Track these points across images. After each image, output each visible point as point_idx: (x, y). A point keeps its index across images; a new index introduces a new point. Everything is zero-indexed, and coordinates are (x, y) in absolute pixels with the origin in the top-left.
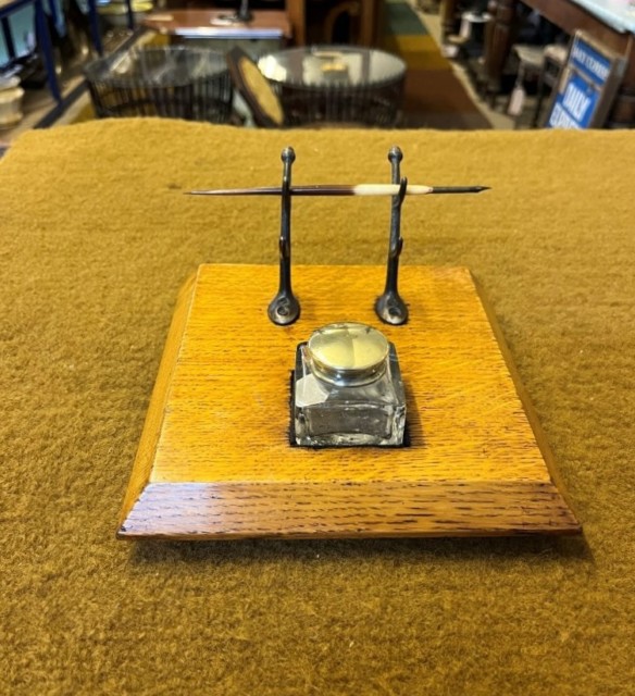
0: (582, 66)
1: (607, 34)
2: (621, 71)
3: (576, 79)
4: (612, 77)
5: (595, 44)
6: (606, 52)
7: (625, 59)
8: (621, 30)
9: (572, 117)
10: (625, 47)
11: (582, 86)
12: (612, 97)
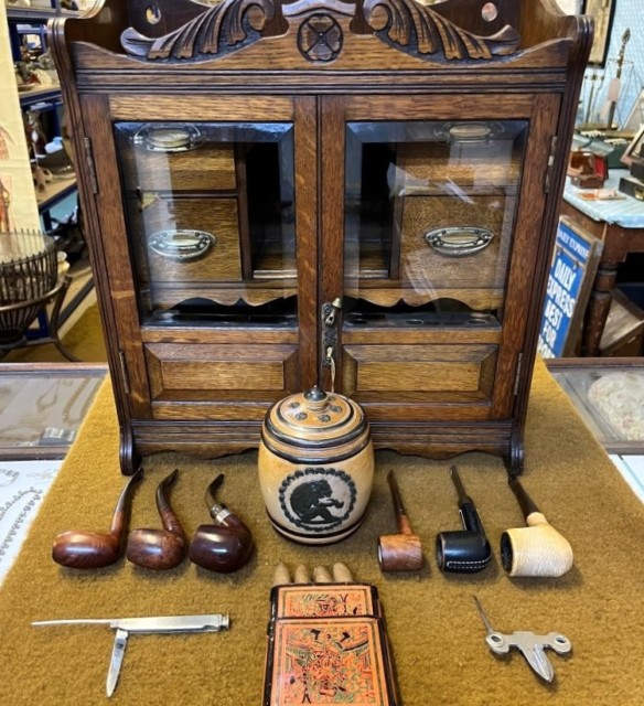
0: (567, 246)
1: (584, 221)
2: (599, 252)
3: (562, 256)
4: (592, 258)
5: (575, 229)
6: (585, 236)
7: (601, 242)
8: (597, 219)
9: (563, 288)
10: (602, 234)
11: (568, 262)
12: (595, 272)
